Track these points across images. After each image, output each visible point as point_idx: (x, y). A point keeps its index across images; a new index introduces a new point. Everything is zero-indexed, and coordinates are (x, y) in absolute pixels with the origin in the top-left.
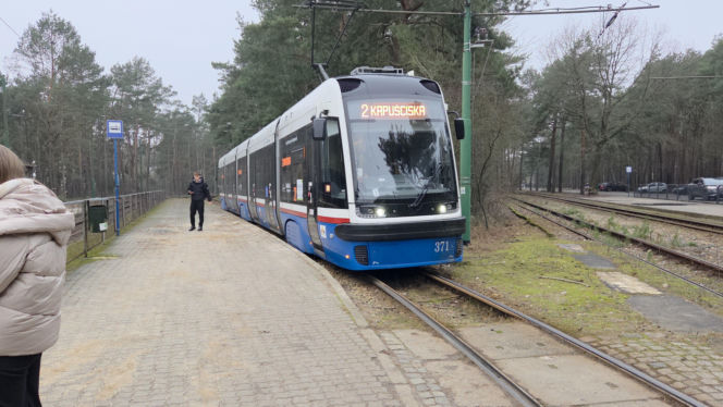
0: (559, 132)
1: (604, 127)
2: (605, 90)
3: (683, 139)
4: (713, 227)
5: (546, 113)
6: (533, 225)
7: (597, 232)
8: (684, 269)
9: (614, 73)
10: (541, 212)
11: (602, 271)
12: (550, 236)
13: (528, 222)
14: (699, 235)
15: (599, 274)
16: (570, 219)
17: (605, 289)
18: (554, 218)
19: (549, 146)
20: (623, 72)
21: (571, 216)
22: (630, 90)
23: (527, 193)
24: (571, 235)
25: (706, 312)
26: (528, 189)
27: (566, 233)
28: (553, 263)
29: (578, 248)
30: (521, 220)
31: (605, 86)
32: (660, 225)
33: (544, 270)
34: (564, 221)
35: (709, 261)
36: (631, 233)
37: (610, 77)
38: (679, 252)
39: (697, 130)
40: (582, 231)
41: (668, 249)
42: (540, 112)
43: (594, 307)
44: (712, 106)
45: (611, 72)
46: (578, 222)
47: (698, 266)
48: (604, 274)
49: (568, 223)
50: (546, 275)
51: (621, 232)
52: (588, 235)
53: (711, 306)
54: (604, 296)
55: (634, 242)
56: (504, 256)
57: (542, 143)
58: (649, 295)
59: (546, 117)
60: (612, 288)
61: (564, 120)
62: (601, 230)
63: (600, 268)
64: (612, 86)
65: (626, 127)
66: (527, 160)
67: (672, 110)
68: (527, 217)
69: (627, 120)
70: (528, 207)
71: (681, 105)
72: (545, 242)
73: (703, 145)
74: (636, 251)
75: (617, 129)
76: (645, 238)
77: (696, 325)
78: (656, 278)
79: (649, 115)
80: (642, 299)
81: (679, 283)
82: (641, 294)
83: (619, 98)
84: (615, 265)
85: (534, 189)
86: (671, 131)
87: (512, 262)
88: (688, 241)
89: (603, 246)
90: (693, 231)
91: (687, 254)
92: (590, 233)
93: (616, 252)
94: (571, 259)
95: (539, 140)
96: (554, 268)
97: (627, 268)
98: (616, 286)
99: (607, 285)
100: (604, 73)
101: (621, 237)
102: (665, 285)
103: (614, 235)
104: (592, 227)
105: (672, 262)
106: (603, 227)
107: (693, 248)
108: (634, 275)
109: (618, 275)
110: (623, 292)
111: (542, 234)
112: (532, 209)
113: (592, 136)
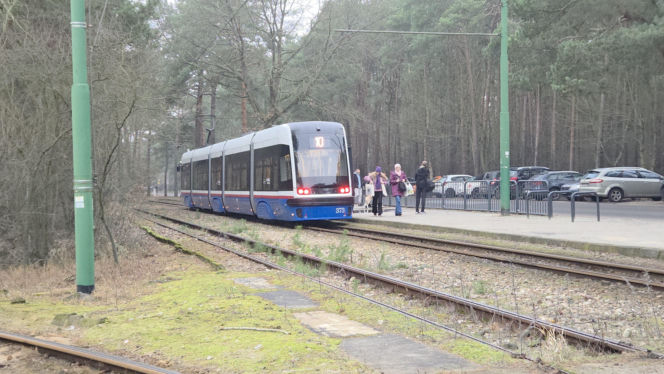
0: (207, 100)
1: (273, 95)
2: (273, 37)
3: (376, 116)
4: (422, 240)
5: (185, 69)
6: (186, 252)
7: (279, 256)
8: (397, 299)
9: (283, 14)
10: (191, 231)
11: (300, 311)
12: (217, 268)
13: (178, 249)
14: (408, 252)
15: (298, 315)
16: (239, 240)
17: (310, 335)
18: (214, 239)
19: (192, 123)
20: (295, 13)
21: (238, 235)
22: (306, 42)
23: (160, 201)
24: (247, 265)
25: (430, 348)
26: (161, 194)
27: (238, 262)
28: (233, 307)
29: (262, 283)
30: (166, 247)
31: (272, 34)
32: (360, 242)
33: (224, 318)
34: (230, 244)
35: (425, 286)
36: (325, 256)
37: (278, 19)
38: (388, 277)
39: (393, 103)
40: (259, 257)
41: (375, 273)
42: (176, 69)
43: (301, 359)
44: (410, 71)
45: (278, 12)
46: (251, 244)
47: (414, 293)
48: (303, 315)
49: (237, 247)
50: (229, 325)
51: (312, 255)
52: (269, 263)
53: (434, 341)
54: (309, 344)
55: (333, 268)
56: (158, 304)
57: (181, 119)
58: (365, 336)
59: (187, 77)
60: (319, 333)
61: (214, 82)
62: (286, 254)
63: (298, 307)
64: (280, 33)
65: (303, 97)
66: (158, 145)
67: (360, 72)
68: (174, 240)
69: (305, 86)
70: (171, 225)
71: (371, 65)
72: (211, 278)
73: (401, 124)
74: (337, 281)
75: (293, 99)
76: (345, 261)
77: (422, 365)
78: (369, 314)
79: (332, 80)
80: (355, 343)
81: (395, 317)
82: (354, 336)
83: (293, 53)
84: (316, 302)
85: (171, 194)
86: (360, 104)
87: (174, 312)
88: (395, 262)
89: (294, 278)
90: (401, 248)
91: (398, 280)
92: (270, 259)
93: (313, 284)
94: (256, 299)
95: (176, 112)
96: (236, 313)
97: (332, 304)
98: (323, 330)
99: (312, 330)
100: (269, 13)
101: (315, 263)
102: (381, 322)
103: (305, 260)
104: (273, 251)
105: (382, 292)
106: (287, 249)
107: (404, 270)
108: (342, 311)
109: (321, 314)
110: (333, 336)
111: (203, 266)
112: (176, 226)
113: (257, 109)
